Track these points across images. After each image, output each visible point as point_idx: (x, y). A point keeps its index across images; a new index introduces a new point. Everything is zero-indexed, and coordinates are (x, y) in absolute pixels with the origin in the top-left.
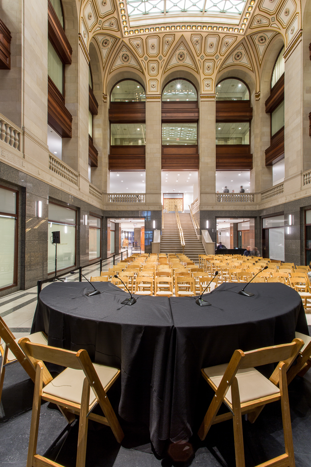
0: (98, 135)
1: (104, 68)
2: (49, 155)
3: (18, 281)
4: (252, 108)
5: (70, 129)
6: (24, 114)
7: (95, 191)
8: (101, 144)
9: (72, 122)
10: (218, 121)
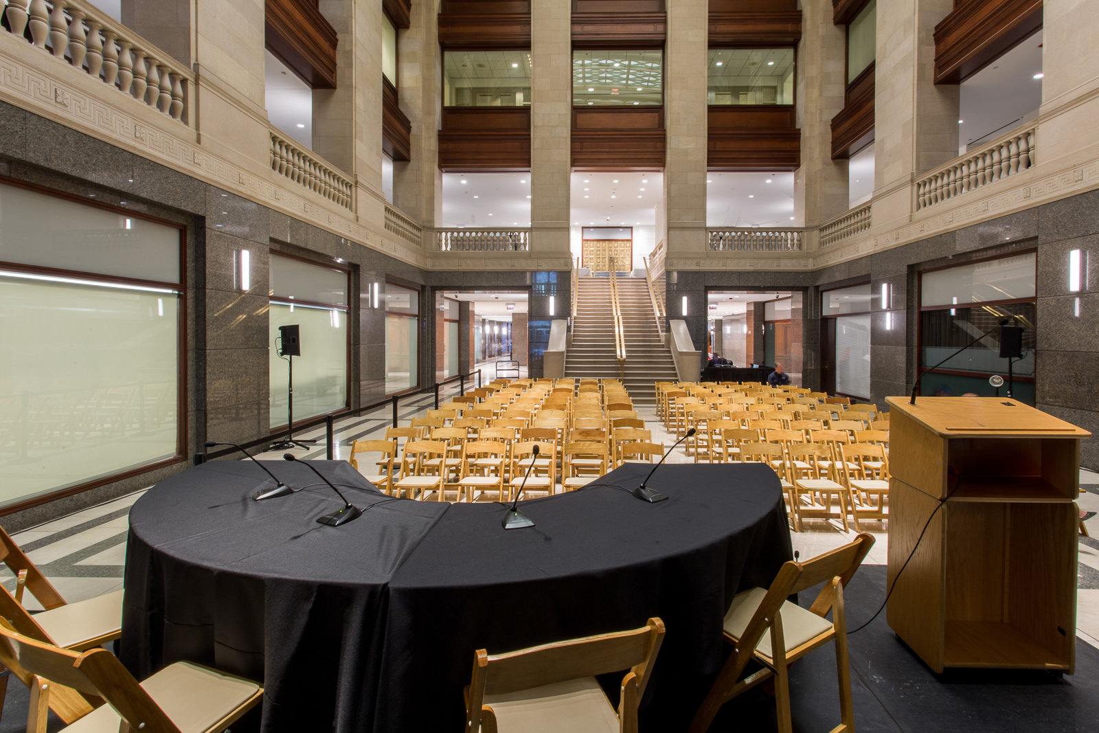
0: (411, 81)
2: (271, 133)
3: (189, 447)
4: (801, 11)
5: (330, 67)
6: (197, 32)
7: (400, 223)
8: (419, 102)
9: (338, 47)
10: (714, 44)
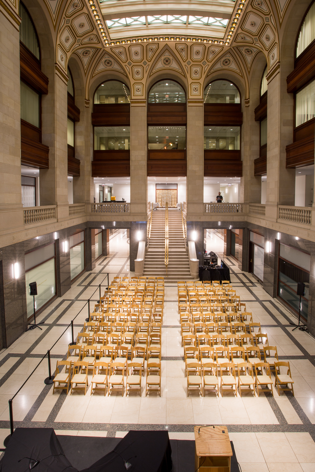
0: (80, 142)
1: (85, 74)
2: (24, 211)
4: (242, 113)
8: (84, 152)
9: (49, 152)
10: (207, 124)
